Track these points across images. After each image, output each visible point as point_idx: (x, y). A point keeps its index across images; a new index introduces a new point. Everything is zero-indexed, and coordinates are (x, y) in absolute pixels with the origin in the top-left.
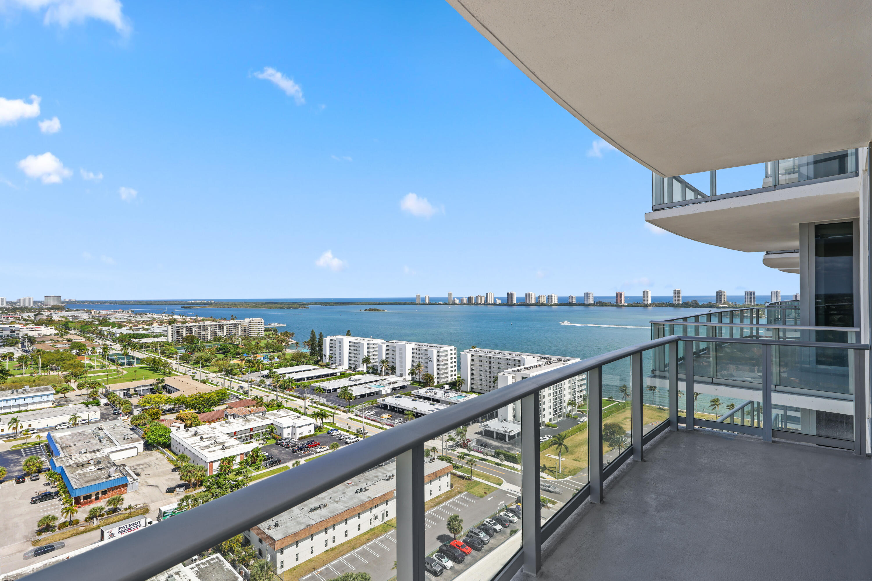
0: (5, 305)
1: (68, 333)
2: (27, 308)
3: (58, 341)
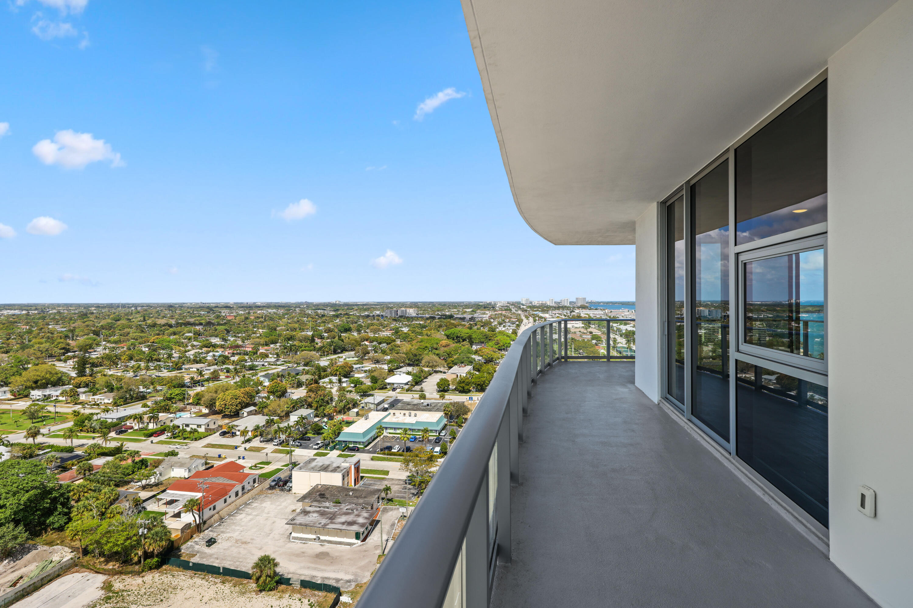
0: (554, 305)
1: (590, 327)
2: (566, 307)
3: (584, 333)
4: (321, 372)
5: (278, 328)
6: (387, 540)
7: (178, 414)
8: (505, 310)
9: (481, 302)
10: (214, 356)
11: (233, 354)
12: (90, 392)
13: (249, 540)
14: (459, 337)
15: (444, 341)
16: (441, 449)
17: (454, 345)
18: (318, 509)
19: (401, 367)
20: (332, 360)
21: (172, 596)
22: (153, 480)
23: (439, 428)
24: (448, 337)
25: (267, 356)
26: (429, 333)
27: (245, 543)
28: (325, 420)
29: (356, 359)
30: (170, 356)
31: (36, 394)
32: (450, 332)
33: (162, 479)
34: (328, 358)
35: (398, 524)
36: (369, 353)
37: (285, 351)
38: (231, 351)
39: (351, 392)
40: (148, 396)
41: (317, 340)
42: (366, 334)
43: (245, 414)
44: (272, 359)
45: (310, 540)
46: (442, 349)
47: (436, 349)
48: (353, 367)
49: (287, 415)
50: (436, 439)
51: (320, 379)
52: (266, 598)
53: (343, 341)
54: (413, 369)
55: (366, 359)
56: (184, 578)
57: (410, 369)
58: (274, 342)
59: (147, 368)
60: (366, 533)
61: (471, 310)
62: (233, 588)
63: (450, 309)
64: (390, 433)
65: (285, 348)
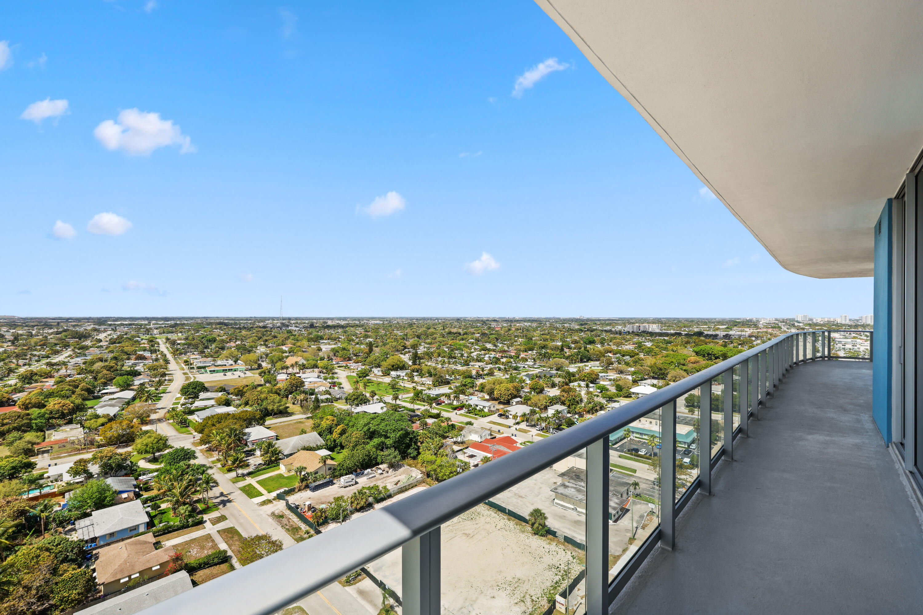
4: (570, 377)
5: (533, 339)
6: (637, 528)
7: (471, 397)
8: (772, 328)
9: (739, 319)
10: (489, 357)
11: (502, 356)
12: (419, 375)
13: (524, 496)
14: (711, 354)
15: (692, 358)
16: (690, 461)
17: (705, 362)
18: (575, 486)
19: (645, 379)
20: (579, 367)
21: (477, 518)
22: (459, 439)
23: (689, 440)
24: (697, 353)
25: (527, 360)
26: (675, 349)
27: (521, 497)
28: (577, 416)
29: (601, 368)
30: (462, 355)
31: (393, 373)
32: (699, 349)
33: (465, 440)
34: (576, 365)
35: (648, 517)
36: (613, 364)
37: (541, 357)
38: (500, 355)
39: (598, 396)
40: (451, 382)
41: (566, 350)
42: (609, 346)
43: (514, 403)
44: (530, 363)
45: (569, 508)
46: (691, 365)
47: (684, 365)
48: (599, 375)
49: (546, 408)
50: (685, 451)
51: (570, 382)
52: (539, 540)
53: (588, 351)
54: (659, 382)
55: (610, 369)
56: (484, 509)
57: (655, 382)
58: (531, 349)
59: (449, 363)
60: (617, 516)
61: (725, 327)
62: (515, 525)
63: (699, 325)
64: (636, 437)
65: (540, 355)
